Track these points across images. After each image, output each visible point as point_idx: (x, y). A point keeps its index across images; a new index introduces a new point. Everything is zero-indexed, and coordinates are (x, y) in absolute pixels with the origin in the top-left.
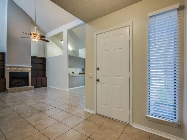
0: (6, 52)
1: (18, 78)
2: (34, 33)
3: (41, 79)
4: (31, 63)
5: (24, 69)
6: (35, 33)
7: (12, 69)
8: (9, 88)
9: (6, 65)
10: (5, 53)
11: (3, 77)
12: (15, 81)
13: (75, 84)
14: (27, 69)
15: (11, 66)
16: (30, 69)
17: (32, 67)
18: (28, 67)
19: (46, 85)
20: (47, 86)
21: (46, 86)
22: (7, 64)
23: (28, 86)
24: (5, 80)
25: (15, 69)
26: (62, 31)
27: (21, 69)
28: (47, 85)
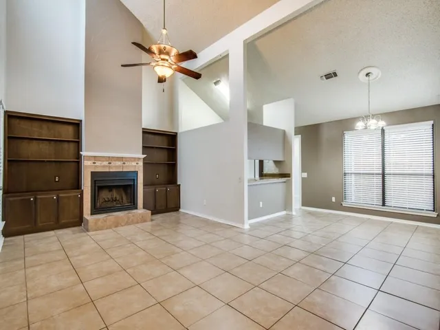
0: (83, 119)
1: (110, 188)
2: (162, 46)
3: (166, 190)
4: (143, 147)
5: (127, 164)
6: (165, 48)
7: (98, 163)
8: (91, 214)
9: (83, 153)
10: (81, 121)
11: (77, 185)
12: (105, 195)
13: (261, 206)
14: (134, 164)
15: (95, 157)
16: (141, 164)
17: (144, 159)
18: (134, 159)
19: (176, 208)
20: (181, 210)
21: (178, 210)
22: (86, 151)
23: (135, 211)
24: (82, 194)
25: (106, 163)
26: (228, 51)
27: (119, 163)
28: (180, 207)
